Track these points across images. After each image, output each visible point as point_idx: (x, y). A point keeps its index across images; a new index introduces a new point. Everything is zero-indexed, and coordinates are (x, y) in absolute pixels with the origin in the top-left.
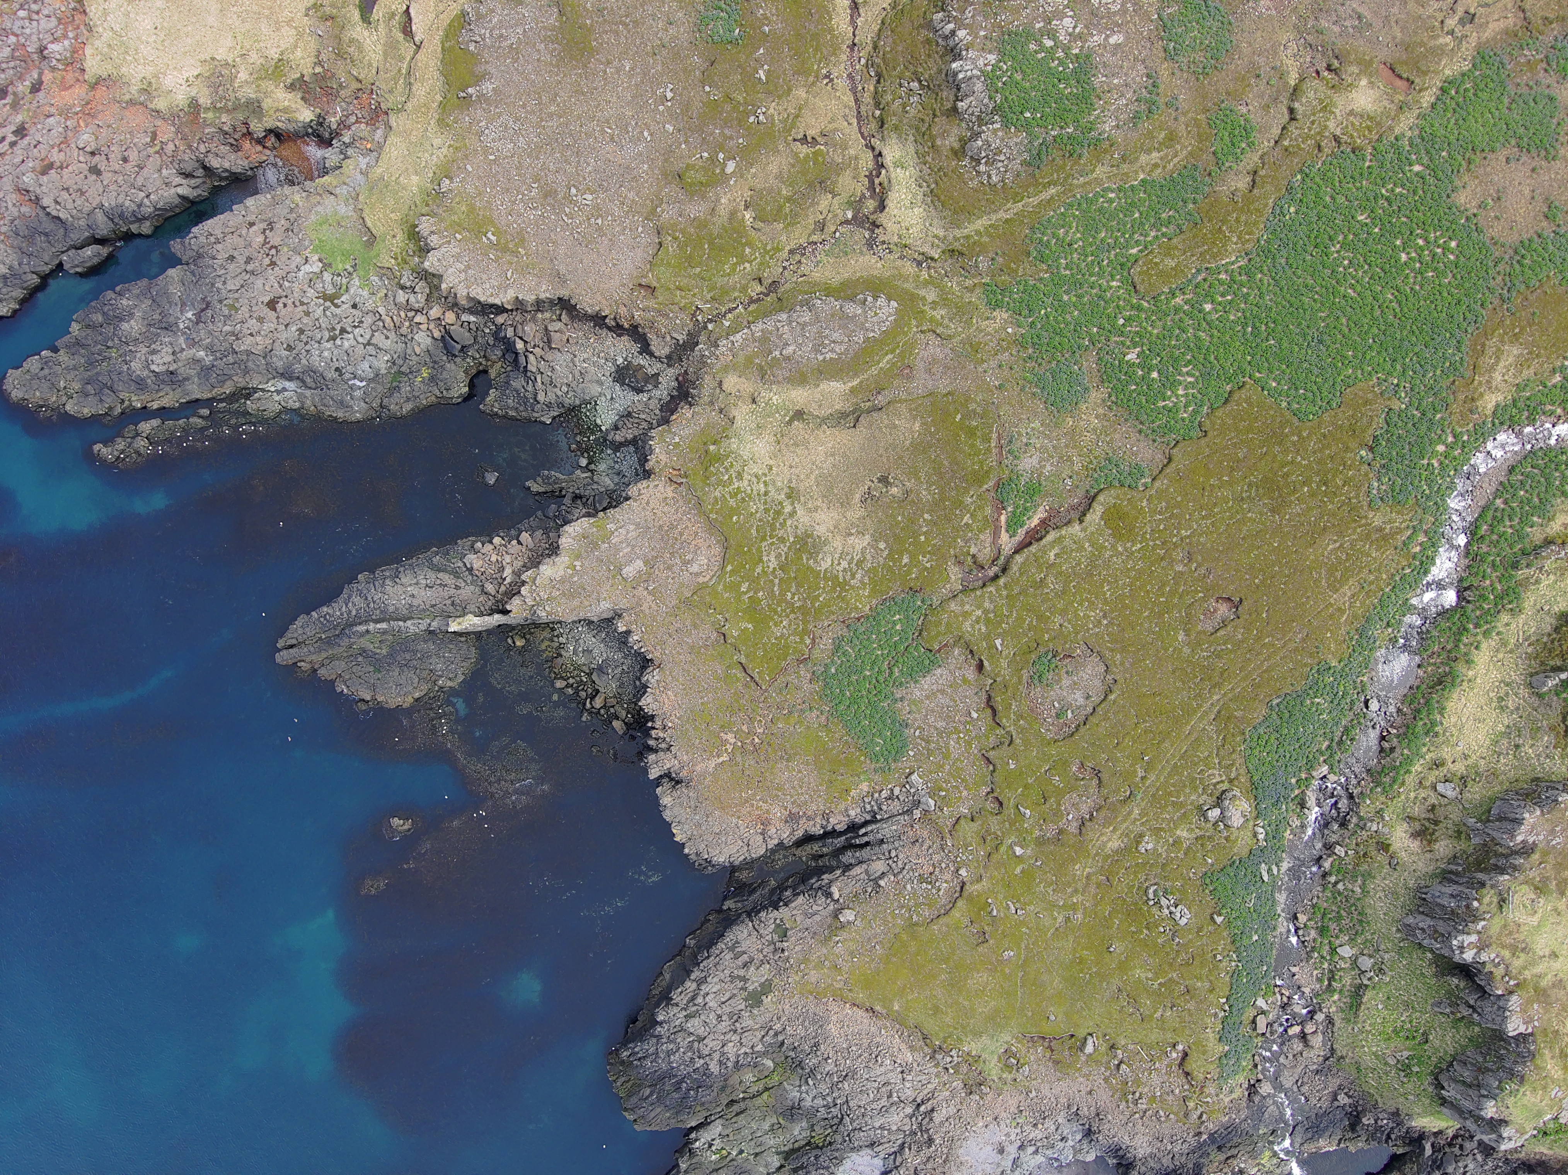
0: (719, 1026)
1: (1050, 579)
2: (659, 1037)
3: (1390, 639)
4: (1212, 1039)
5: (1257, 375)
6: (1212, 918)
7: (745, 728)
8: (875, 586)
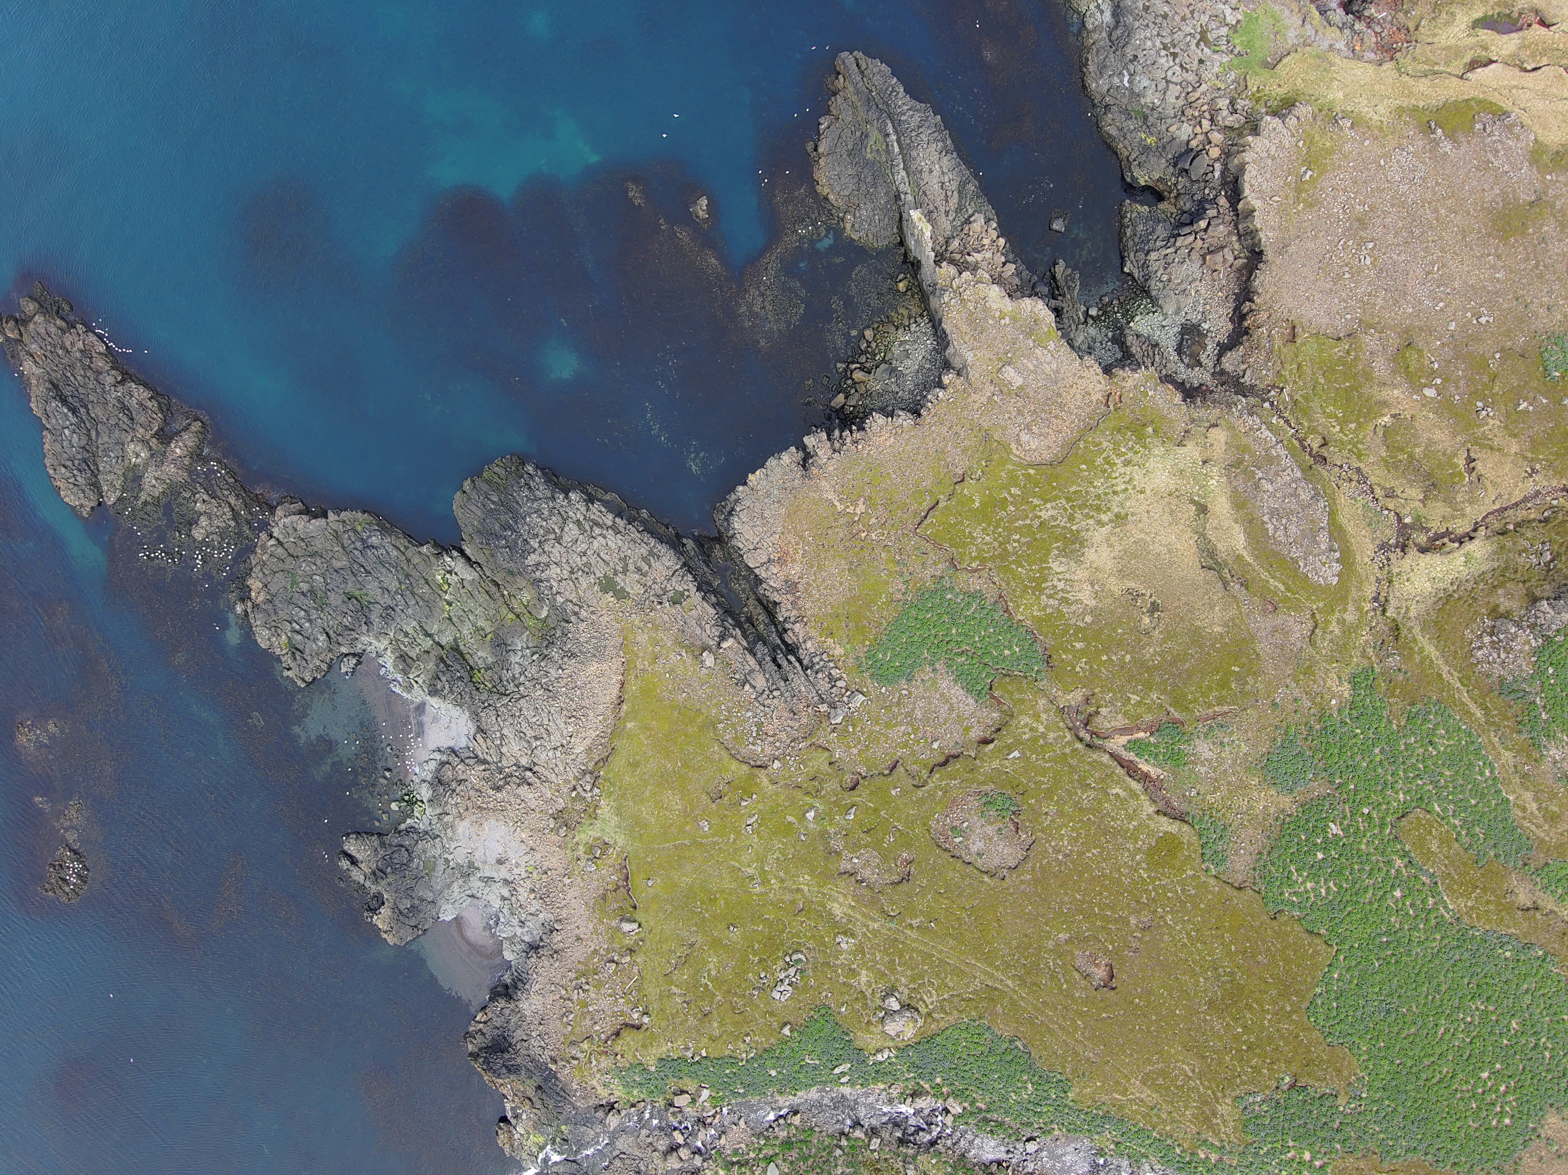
0: (575, 556)
1: (1092, 794)
2: (553, 499)
3: (1102, 1149)
4: (660, 1051)
5: (1342, 957)
6: (785, 1024)
7: (873, 520)
8: (1045, 620)
